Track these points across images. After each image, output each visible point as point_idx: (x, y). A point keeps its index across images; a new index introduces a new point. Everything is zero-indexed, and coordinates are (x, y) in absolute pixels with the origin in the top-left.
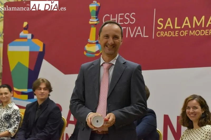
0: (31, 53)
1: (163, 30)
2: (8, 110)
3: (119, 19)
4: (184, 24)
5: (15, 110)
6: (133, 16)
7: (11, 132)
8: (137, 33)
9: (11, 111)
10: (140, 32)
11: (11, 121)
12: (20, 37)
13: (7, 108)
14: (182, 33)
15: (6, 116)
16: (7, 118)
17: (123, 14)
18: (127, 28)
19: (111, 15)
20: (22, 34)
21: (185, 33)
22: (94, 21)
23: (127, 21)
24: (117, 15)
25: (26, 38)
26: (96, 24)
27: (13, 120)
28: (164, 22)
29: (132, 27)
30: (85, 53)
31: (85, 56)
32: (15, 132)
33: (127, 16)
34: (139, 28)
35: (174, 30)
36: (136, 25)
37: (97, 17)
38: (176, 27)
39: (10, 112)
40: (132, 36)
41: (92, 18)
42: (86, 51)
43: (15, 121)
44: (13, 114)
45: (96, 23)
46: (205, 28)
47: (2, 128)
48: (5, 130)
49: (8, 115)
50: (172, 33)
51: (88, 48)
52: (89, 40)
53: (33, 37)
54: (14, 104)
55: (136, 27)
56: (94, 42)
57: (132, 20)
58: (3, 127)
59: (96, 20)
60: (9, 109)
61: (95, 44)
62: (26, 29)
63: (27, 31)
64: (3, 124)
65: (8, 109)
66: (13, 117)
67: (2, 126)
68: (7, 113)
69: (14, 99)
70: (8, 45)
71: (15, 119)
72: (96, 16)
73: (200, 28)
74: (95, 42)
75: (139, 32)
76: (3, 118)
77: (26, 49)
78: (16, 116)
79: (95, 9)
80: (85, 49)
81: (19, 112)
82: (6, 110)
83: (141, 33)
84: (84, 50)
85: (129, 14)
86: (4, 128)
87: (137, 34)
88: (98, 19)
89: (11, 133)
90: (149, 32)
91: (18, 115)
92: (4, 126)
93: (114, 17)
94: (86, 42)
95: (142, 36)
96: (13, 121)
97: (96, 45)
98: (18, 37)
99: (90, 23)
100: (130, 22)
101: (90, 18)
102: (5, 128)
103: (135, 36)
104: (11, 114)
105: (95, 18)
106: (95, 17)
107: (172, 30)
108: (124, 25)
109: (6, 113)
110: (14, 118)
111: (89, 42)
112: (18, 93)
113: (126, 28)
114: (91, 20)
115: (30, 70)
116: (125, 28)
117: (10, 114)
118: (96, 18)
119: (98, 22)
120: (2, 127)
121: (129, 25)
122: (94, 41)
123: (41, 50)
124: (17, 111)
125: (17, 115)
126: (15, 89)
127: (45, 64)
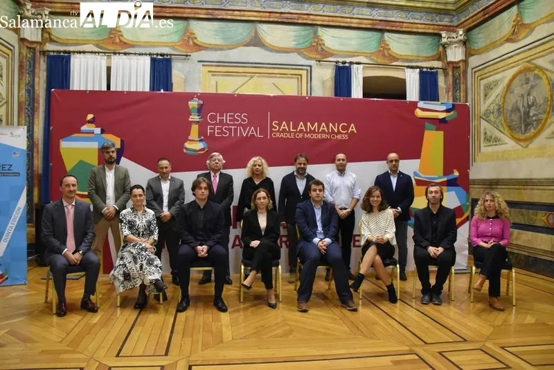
1: (278, 131)
2: (146, 216)
4: (299, 128)
5: (153, 215)
6: (244, 116)
10: (254, 132)
11: (151, 228)
12: (83, 131)
14: (298, 135)
17: (233, 114)
18: (239, 127)
19: (218, 114)
20: (85, 128)
21: (301, 136)
22: (195, 117)
23: (238, 121)
24: (225, 114)
25: (93, 133)
26: (198, 122)
27: (153, 225)
28: (280, 125)
29: (245, 127)
30: (185, 151)
31: (186, 154)
33: (238, 116)
34: (253, 128)
35: (290, 132)
36: (249, 124)
38: (291, 130)
39: (150, 217)
40: (244, 135)
41: (192, 114)
42: (187, 149)
43: (155, 227)
45: (198, 120)
46: (318, 133)
50: (288, 135)
51: (187, 145)
52: (190, 138)
53: (103, 132)
55: (248, 128)
56: (196, 140)
57: (244, 121)
61: (198, 142)
62: (91, 122)
63: (93, 125)
68: (147, 219)
72: (198, 113)
73: (314, 132)
74: (198, 139)
75: (252, 132)
79: (197, 107)
80: (185, 147)
82: (144, 216)
84: (183, 147)
85: (239, 114)
87: (251, 134)
88: (200, 117)
93: (221, 115)
94: (187, 140)
95: (256, 136)
98: (79, 131)
99: (190, 119)
100: (242, 123)
103: (249, 136)
105: (197, 116)
107: (288, 132)
108: (234, 125)
113: (237, 128)
114: (191, 117)
121: (241, 125)
123: (119, 146)
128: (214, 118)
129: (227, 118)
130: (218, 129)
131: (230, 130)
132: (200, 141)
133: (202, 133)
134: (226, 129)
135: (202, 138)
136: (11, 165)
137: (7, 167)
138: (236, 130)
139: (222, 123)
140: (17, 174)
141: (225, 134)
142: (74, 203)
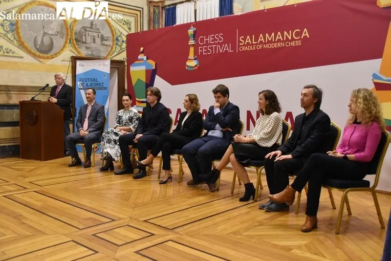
0: (147, 71)
1: (244, 45)
4: (259, 40)
5: (135, 113)
6: (221, 36)
10: (227, 48)
11: (133, 121)
12: (139, 59)
13: (129, 112)
15: (129, 118)
17: (214, 35)
18: (217, 45)
19: (205, 37)
20: (140, 57)
21: (260, 47)
22: (192, 42)
23: (217, 40)
24: (209, 36)
25: (143, 60)
26: (193, 45)
28: (245, 39)
29: (221, 44)
30: (187, 68)
31: (187, 70)
33: (217, 36)
34: (226, 45)
36: (224, 43)
38: (254, 42)
39: (132, 114)
40: (221, 52)
42: (187, 66)
44: (134, 116)
46: (275, 42)
50: (251, 48)
51: (188, 63)
52: (189, 58)
53: (147, 59)
55: (224, 45)
57: (220, 39)
60: (131, 112)
62: (142, 53)
63: (143, 55)
64: (128, 124)
69: (137, 106)
70: (130, 66)
72: (193, 38)
73: (271, 42)
76: (127, 119)
77: (143, 68)
79: (192, 33)
84: (185, 65)
87: (225, 50)
90: (233, 48)
93: (207, 38)
94: (187, 59)
95: (229, 51)
97: (195, 61)
98: (137, 60)
99: (189, 44)
100: (220, 41)
101: (189, 40)
103: (224, 52)
104: (132, 116)
107: (251, 45)
108: (214, 44)
109: (129, 116)
112: (139, 102)
114: (190, 42)
115: (146, 84)
118: (194, 40)
119: (195, 42)
121: (219, 43)
122: (193, 58)
123: (154, 68)
126: (137, 99)
127: (157, 78)
128: (202, 40)
129: (210, 39)
130: (205, 48)
131: (212, 48)
132: (195, 59)
133: (196, 53)
134: (210, 48)
135: (196, 57)
136: (103, 83)
137: (101, 84)
138: (216, 47)
139: (207, 44)
140: (106, 88)
141: (209, 52)
142: (92, 104)
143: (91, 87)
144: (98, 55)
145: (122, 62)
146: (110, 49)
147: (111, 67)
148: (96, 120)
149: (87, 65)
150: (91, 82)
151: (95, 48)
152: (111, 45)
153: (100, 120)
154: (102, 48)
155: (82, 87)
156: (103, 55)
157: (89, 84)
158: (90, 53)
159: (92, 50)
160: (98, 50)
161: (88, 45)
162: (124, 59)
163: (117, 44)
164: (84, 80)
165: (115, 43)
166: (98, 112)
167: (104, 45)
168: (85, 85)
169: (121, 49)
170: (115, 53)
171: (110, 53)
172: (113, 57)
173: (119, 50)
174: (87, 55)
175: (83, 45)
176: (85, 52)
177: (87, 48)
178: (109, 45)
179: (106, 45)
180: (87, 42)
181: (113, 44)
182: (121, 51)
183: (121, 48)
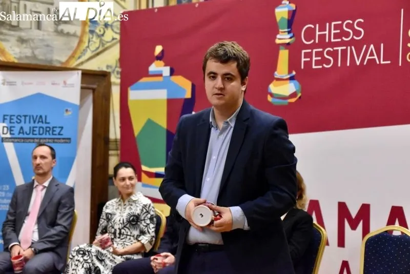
0: (170, 102)
2: (132, 207)
3: (333, 32)
6: (359, 24)
7: (145, 243)
8: (368, 57)
9: (138, 209)
10: (374, 56)
11: (141, 226)
12: (150, 73)
13: (131, 203)
15: (130, 217)
16: (133, 220)
17: (340, 22)
18: (349, 48)
19: (317, 25)
20: (154, 67)
22: (284, 37)
23: (347, 34)
24: (328, 24)
25: (161, 75)
26: (288, 44)
27: (145, 222)
29: (358, 45)
30: (270, 99)
31: (270, 103)
32: (151, 244)
33: (348, 26)
34: (372, 46)
36: (366, 41)
37: (289, 30)
40: (358, 63)
41: (280, 33)
42: (272, 95)
43: (148, 224)
44: (143, 213)
45: (288, 41)
47: (127, 239)
48: (132, 242)
49: (134, 216)
51: (273, 88)
52: (277, 74)
53: (172, 73)
54: (141, 195)
55: (365, 46)
56: (285, 78)
57: (357, 33)
58: (128, 237)
59: (289, 36)
60: (134, 204)
61: (288, 81)
62: (159, 58)
63: (161, 63)
64: (127, 232)
65: (132, 205)
66: (144, 217)
67: (127, 235)
68: (132, 211)
70: (129, 89)
71: (149, 220)
72: (288, 28)
74: (289, 76)
75: (372, 54)
76: (125, 221)
77: (162, 95)
78: (149, 216)
79: (286, 16)
80: (269, 91)
81: (153, 207)
82: (129, 207)
83: (376, 57)
84: (267, 92)
85: (351, 22)
86: (130, 239)
87: (368, 59)
88: (291, 35)
89: (146, 246)
90: (391, 53)
91: (152, 213)
92: (130, 236)
93: (322, 29)
94: (271, 78)
95: (378, 62)
96: (145, 225)
97: (290, 83)
98: (146, 74)
99: (278, 41)
100: (355, 38)
101: (278, 33)
102: (132, 238)
103: (365, 63)
104: (138, 214)
105: (287, 33)
106: (287, 30)
108: (342, 43)
109: (130, 212)
110: (146, 218)
111: (276, 77)
112: (149, 174)
113: (347, 49)
114: (278, 36)
116: (344, 48)
117: (136, 214)
118: (289, 32)
119: (293, 39)
120: (126, 237)
121: (352, 42)
122: (286, 76)
123: (188, 95)
124: (148, 206)
125: (149, 213)
126: (144, 168)
128: (310, 34)
129: (330, 31)
130: (317, 54)
131: (334, 54)
132: (292, 78)
133: (293, 63)
134: (329, 53)
135: (294, 73)
136: (62, 128)
137: (58, 130)
138: (344, 53)
139: (323, 43)
140: (67, 141)
141: (328, 62)
142: (46, 184)
143: (31, 136)
144: (49, 56)
145: (103, 76)
146: (75, 42)
147: (82, 88)
148: (53, 224)
149: (23, 83)
150: (32, 125)
151: (42, 40)
152: (79, 33)
153: (63, 222)
154: (58, 42)
155: (8, 136)
156: (60, 57)
157: (26, 129)
158: (28, 52)
159: (32, 45)
160: (48, 46)
161: (23, 34)
162: (108, 67)
163: (92, 32)
164: (15, 119)
165: (87, 29)
166: (59, 204)
167: (61, 33)
168: (16, 131)
169: (102, 43)
170: (89, 54)
171: (75, 52)
172: (82, 63)
173: (97, 45)
174: (20, 58)
175: (12, 33)
176: (17, 50)
177: (22, 41)
178: (74, 35)
179: (68, 34)
180: (21, 26)
181: (83, 32)
182: (101, 49)
183: (101, 41)
